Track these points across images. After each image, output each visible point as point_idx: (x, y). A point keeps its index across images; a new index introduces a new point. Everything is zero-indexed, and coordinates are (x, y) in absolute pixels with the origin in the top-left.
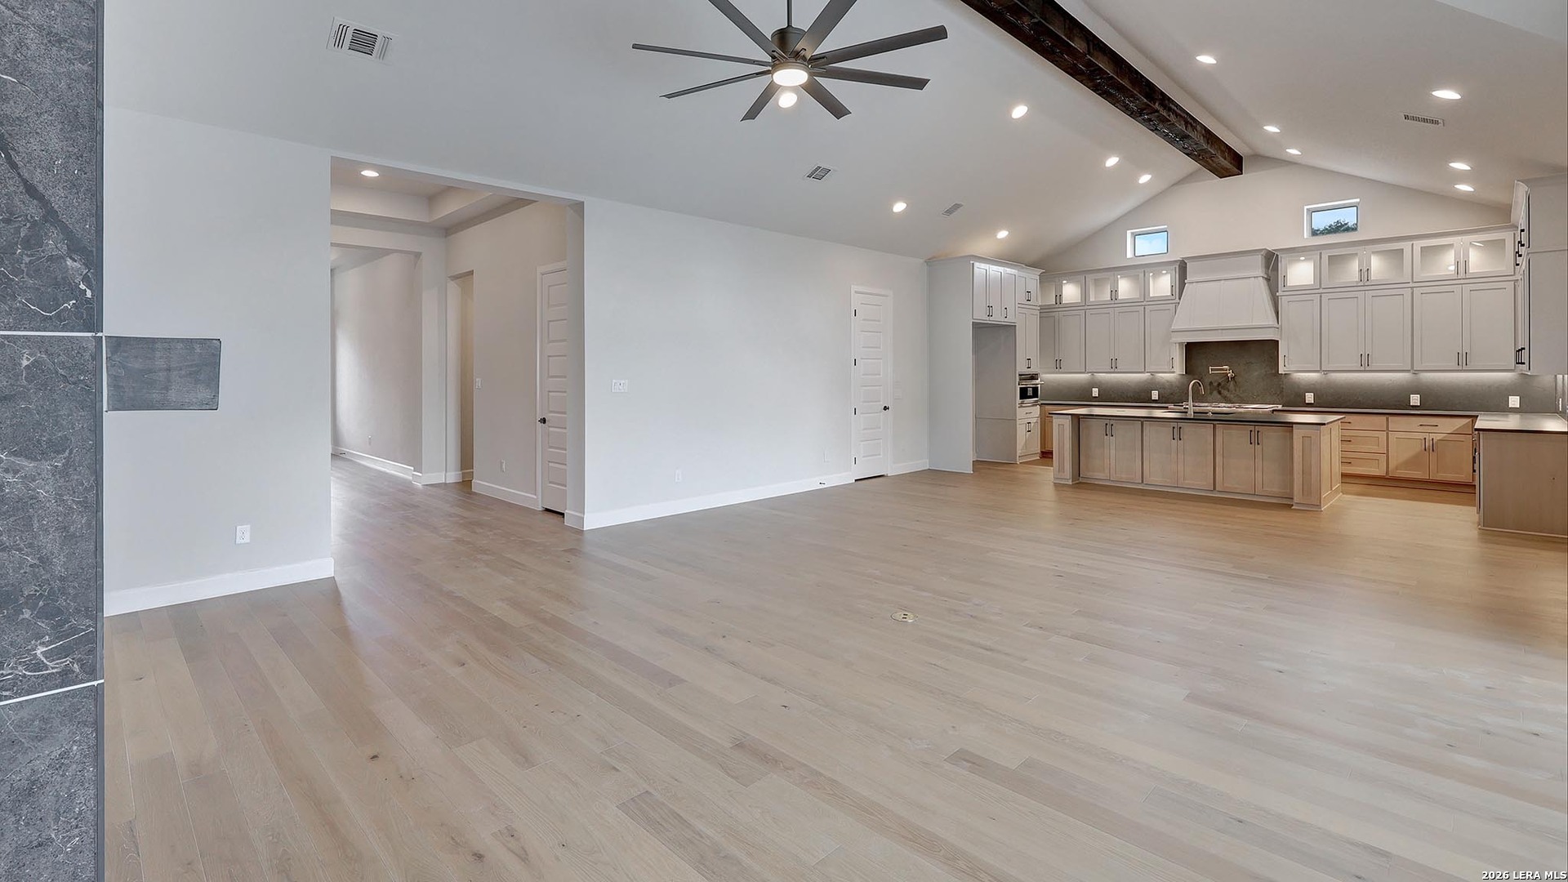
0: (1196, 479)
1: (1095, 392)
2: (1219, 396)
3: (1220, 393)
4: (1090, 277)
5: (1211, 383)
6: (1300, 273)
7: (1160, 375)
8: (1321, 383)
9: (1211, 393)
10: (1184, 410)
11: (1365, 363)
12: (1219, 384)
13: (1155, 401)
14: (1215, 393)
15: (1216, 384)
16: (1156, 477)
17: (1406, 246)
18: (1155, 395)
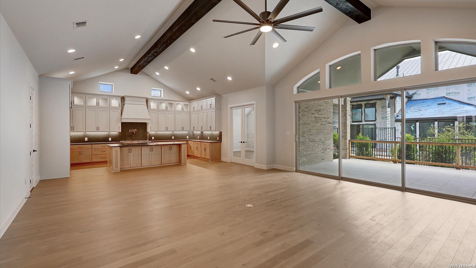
0: (156, 162)
1: (86, 139)
2: (130, 139)
3: (131, 138)
4: (87, 96)
5: (128, 135)
6: (153, 105)
7: (112, 132)
8: (155, 135)
9: (128, 138)
10: (146, 143)
11: (167, 129)
12: (131, 135)
13: (110, 141)
14: (129, 138)
15: (129, 135)
16: (145, 164)
17: (174, 102)
18: (110, 139)
